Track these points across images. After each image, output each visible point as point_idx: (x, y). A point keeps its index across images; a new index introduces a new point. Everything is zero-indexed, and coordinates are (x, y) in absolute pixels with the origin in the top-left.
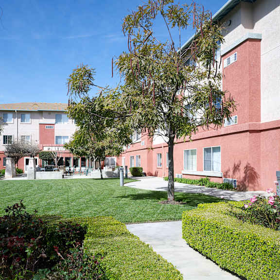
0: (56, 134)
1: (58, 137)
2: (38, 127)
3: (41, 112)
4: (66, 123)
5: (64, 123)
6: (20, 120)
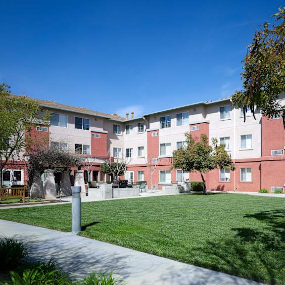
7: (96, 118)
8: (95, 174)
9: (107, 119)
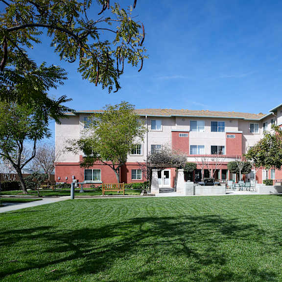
0: (191, 143)
1: (192, 147)
2: (170, 135)
3: (174, 118)
4: (201, 131)
5: (199, 130)
6: (150, 126)
7: (231, 120)
8: (224, 172)
9: (242, 119)
